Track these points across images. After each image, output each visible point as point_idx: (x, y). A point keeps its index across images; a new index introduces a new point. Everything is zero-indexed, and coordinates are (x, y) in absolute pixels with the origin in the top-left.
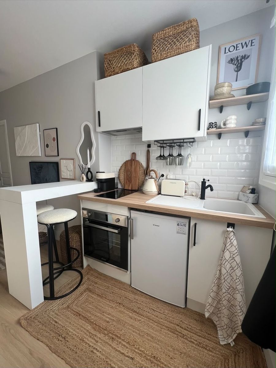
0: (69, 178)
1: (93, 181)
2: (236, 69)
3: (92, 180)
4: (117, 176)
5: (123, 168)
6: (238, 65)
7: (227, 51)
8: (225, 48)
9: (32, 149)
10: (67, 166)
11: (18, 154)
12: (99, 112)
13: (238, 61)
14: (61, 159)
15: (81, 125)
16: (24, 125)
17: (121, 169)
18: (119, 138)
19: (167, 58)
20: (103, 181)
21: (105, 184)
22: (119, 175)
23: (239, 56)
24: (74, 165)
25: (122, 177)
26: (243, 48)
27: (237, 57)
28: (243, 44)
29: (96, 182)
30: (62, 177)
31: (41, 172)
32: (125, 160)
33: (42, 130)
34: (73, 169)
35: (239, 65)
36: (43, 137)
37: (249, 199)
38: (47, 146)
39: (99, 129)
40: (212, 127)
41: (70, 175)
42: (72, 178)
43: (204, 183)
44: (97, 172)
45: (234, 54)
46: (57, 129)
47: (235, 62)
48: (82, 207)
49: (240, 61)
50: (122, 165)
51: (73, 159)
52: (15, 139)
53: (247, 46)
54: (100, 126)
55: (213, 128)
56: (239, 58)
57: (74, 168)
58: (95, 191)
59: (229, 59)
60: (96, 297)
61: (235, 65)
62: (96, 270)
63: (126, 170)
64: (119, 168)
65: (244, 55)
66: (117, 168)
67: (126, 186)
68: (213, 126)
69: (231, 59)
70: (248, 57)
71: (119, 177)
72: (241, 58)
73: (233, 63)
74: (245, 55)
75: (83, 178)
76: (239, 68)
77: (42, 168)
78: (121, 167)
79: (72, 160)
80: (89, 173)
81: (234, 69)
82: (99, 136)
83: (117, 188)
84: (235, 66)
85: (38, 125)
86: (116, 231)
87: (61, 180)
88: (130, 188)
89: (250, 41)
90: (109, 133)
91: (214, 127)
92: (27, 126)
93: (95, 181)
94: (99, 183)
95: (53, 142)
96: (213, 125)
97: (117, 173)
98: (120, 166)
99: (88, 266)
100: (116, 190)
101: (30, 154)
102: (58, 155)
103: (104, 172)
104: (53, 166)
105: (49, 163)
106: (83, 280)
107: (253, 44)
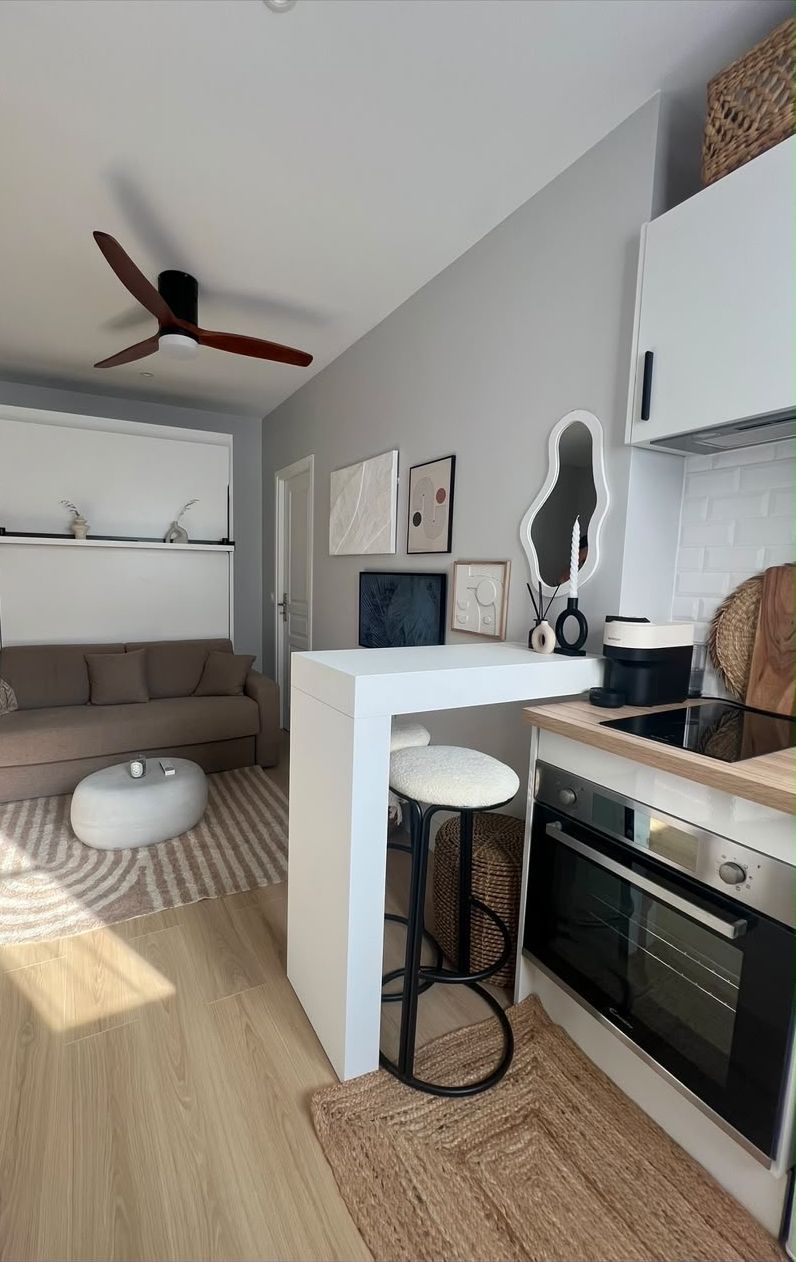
0: (479, 631)
1: (583, 654)
3: (582, 649)
4: (702, 640)
5: (746, 605)
9: (372, 532)
10: (476, 589)
11: (334, 550)
12: (649, 356)
14: (456, 563)
15: (552, 429)
16: (356, 463)
17: (728, 607)
18: (728, 459)
20: (638, 658)
21: (642, 675)
22: (713, 633)
24: (504, 586)
25: (732, 649)
29: (601, 661)
30: (456, 626)
31: (387, 605)
32: (760, 566)
33: (405, 468)
34: (500, 601)
36: (408, 492)
38: (417, 519)
39: (641, 433)
41: (484, 619)
42: (491, 633)
44: (609, 619)
46: (453, 458)
48: (534, 756)
50: (741, 589)
51: (503, 563)
52: (332, 505)
54: (645, 415)
57: (504, 596)
58: (595, 698)
60: (580, 1188)
62: (570, 1038)
63: (764, 615)
64: (718, 602)
66: (705, 599)
67: (759, 693)
71: (711, 647)
75: (543, 640)
77: (392, 591)
78: (732, 597)
79: (500, 568)
80: (571, 621)
82: (635, 461)
83: (697, 695)
85: (395, 453)
86: (726, 929)
87: (449, 635)
88: (781, 704)
90: (684, 444)
92: (365, 463)
93: (593, 654)
94: (616, 665)
95: (438, 504)
97: (704, 627)
98: (726, 590)
99: (534, 999)
100: (689, 704)
101: (365, 548)
102: (449, 551)
103: (644, 620)
104: (430, 587)
105: (416, 578)
106: (516, 1057)
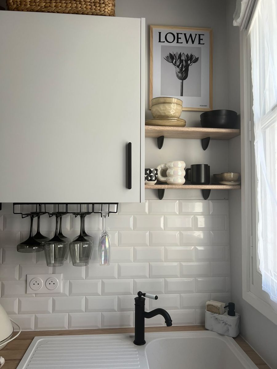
2: (180, 75)
6: (182, 68)
7: (163, 39)
8: (160, 33)
13: (181, 61)
19: (48, 12)
23: (182, 54)
26: (187, 42)
27: (180, 55)
28: (188, 37)
35: (184, 69)
37: (230, 328)
40: (149, 178)
43: (140, 301)
45: (176, 48)
47: (177, 62)
49: (184, 61)
53: (193, 42)
55: (151, 180)
56: (183, 58)
59: (168, 54)
61: (178, 67)
65: (189, 55)
68: (151, 176)
69: (170, 54)
70: (197, 60)
72: (186, 58)
73: (174, 63)
74: (192, 56)
76: (183, 75)
81: (176, 73)
84: (178, 70)
89: (197, 36)
91: (154, 178)
96: (152, 174)
107: (201, 42)
